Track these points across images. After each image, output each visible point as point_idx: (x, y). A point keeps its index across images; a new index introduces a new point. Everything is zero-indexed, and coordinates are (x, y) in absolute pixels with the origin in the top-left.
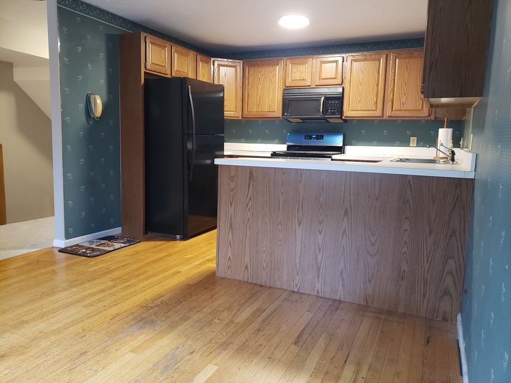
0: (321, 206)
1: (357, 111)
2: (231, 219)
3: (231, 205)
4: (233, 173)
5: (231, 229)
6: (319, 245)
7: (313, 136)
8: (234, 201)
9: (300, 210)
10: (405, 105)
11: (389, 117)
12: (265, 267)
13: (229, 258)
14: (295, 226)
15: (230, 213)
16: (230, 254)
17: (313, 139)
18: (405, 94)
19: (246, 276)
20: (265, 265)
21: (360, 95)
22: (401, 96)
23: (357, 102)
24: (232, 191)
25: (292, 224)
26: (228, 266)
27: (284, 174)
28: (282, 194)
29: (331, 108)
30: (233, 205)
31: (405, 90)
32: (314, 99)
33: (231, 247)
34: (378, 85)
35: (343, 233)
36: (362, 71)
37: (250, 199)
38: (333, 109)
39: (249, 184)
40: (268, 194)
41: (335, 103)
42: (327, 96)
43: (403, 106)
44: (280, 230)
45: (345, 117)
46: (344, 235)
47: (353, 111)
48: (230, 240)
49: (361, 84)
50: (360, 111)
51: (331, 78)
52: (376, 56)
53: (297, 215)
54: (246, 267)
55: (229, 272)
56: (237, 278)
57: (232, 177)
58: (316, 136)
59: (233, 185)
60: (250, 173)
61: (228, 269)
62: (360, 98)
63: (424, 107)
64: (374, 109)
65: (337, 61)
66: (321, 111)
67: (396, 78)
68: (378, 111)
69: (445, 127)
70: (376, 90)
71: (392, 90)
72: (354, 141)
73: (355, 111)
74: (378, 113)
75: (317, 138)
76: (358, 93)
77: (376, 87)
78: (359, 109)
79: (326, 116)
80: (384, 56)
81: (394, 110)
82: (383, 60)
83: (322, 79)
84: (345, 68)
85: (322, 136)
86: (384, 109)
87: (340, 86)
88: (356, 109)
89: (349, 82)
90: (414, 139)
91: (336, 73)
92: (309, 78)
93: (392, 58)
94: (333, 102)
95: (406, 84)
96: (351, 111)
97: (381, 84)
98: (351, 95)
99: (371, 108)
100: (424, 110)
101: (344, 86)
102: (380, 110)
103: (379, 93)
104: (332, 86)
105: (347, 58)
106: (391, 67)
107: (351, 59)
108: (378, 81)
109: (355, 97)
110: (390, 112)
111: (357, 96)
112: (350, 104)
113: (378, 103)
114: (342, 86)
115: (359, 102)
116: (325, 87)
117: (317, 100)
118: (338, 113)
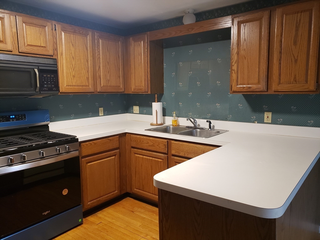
1: (72, 86)
7: (11, 117)
10: (110, 82)
11: (98, 92)
17: (11, 120)
18: (108, 72)
21: (74, 70)
22: (106, 74)
23: (72, 77)
29: (47, 83)
31: (108, 69)
32: (23, 70)
34: (87, 61)
36: (73, 45)
38: (49, 84)
41: (51, 77)
42: (40, 68)
43: (108, 83)
45: (61, 93)
49: (73, 58)
50: (75, 86)
51: (40, 46)
52: (84, 32)
58: (15, 115)
62: (74, 73)
63: (121, 84)
64: (87, 84)
65: (45, 27)
66: (38, 85)
67: (101, 57)
68: (90, 87)
69: (156, 101)
70: (87, 66)
71: (99, 67)
72: (54, 117)
73: (70, 86)
74: (91, 89)
75: (17, 118)
76: (72, 66)
77: (86, 63)
78: (74, 84)
79: (41, 92)
80: (90, 34)
81: (102, 86)
82: (90, 37)
83: (28, 45)
84: (54, 37)
85: (25, 116)
86: (95, 85)
87: (52, 57)
88: (71, 84)
89: (62, 54)
90: (101, 110)
91: (46, 41)
92: (9, 40)
93: (96, 37)
94: (48, 76)
95: (108, 63)
96: (67, 86)
97: (91, 60)
98: (65, 68)
99: (85, 83)
100: (121, 86)
101: (56, 58)
102: (92, 86)
103: (89, 69)
104: (42, 56)
105: (55, 26)
106: (96, 46)
107: (60, 28)
108: (88, 58)
109: (69, 72)
110: (100, 88)
111: (71, 71)
112: (65, 78)
113: (90, 79)
114: (54, 57)
115: (74, 76)
116: (33, 55)
117: (29, 72)
118: (54, 89)
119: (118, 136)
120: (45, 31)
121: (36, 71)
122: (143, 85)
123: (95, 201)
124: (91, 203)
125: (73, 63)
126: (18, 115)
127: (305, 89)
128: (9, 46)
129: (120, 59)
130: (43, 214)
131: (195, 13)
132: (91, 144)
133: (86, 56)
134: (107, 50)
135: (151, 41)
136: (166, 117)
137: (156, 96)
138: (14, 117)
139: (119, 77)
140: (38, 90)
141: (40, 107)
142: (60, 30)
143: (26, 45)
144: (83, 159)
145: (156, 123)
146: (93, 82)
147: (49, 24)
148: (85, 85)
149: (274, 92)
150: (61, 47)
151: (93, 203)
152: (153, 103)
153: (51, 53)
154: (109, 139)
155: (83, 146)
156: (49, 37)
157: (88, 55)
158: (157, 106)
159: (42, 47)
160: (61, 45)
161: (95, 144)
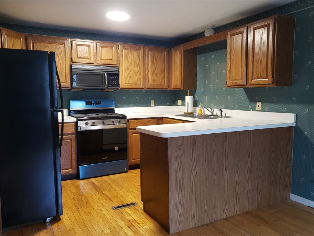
0: (238, 155)
1: (129, 84)
2: (180, 181)
3: (180, 169)
4: (180, 143)
5: (180, 190)
6: (236, 181)
8: (182, 166)
9: (227, 161)
10: (156, 81)
11: (147, 88)
12: (206, 210)
13: (180, 215)
14: (224, 173)
15: (179, 176)
16: (180, 211)
17: (92, 104)
18: (155, 75)
19: (194, 223)
20: (206, 208)
21: (130, 73)
22: (153, 76)
23: (129, 78)
24: (180, 158)
25: (222, 172)
26: (180, 221)
27: (216, 137)
28: (215, 152)
29: (112, 81)
30: (181, 170)
31: (155, 72)
32: (99, 74)
33: (181, 205)
34: (140, 67)
35: (248, 168)
36: (130, 57)
37: (194, 161)
38: (113, 83)
39: (193, 150)
40: (206, 154)
42: (108, 72)
43: (155, 82)
44: (215, 179)
45: (121, 88)
46: (249, 169)
47: (126, 84)
48: (180, 200)
49: (130, 66)
50: (130, 84)
51: (109, 59)
52: (138, 48)
53: (224, 165)
54: (194, 216)
55: (181, 226)
56: (187, 228)
57: (180, 146)
58: (95, 101)
59: (180, 152)
60: (193, 140)
61: (180, 223)
62: (130, 75)
63: (165, 83)
64: (139, 83)
65: (113, 47)
66: (106, 83)
67: (150, 64)
68: (141, 85)
69: (188, 95)
70: (139, 71)
71: (149, 71)
72: (119, 104)
73: (127, 84)
74: (141, 86)
75: (96, 103)
76: (129, 71)
77: (139, 69)
78: (130, 83)
79: (108, 87)
80: (142, 48)
81: (150, 84)
82: (142, 51)
83: (102, 59)
84: (118, 53)
85: (100, 102)
86: (144, 84)
87: (116, 66)
88: (128, 83)
89: (122, 63)
90: (153, 102)
91: (113, 56)
92: (92, 57)
93: (146, 50)
94: (113, 77)
95: (155, 68)
96: (125, 84)
97: (142, 67)
98: (124, 73)
99: (137, 82)
100: (165, 85)
101: (119, 66)
102: (142, 84)
103: (141, 73)
104: (110, 65)
105: (119, 46)
106: (146, 56)
107: (122, 47)
108: (140, 65)
109: (127, 75)
110: (148, 85)
111: (128, 74)
112: (124, 79)
113: (141, 79)
114: (117, 66)
115: (130, 78)
116: (105, 65)
117: (102, 75)
118: (117, 86)
119: (156, 119)
120: (112, 50)
121: (106, 74)
122: (179, 83)
123: (138, 160)
124: (135, 161)
125: (130, 69)
126: (96, 101)
127: (266, 83)
128: (92, 61)
129: (165, 64)
130: (103, 158)
131: (214, 28)
132: (136, 122)
133: (139, 64)
134: (155, 59)
135: (184, 51)
136: (197, 108)
137: (188, 92)
138: (94, 102)
139: (164, 78)
140: (106, 86)
141: (111, 98)
142: (122, 48)
143: (101, 59)
144: (130, 131)
145: (187, 112)
146: (143, 81)
147: (115, 45)
148: (137, 83)
149: (251, 85)
150: (122, 59)
151: (136, 161)
152: (186, 97)
153: (115, 63)
154: (149, 120)
155: (130, 122)
156: (115, 53)
157: (140, 63)
158: (189, 99)
159: (110, 60)
160: (122, 58)
161: (139, 122)
